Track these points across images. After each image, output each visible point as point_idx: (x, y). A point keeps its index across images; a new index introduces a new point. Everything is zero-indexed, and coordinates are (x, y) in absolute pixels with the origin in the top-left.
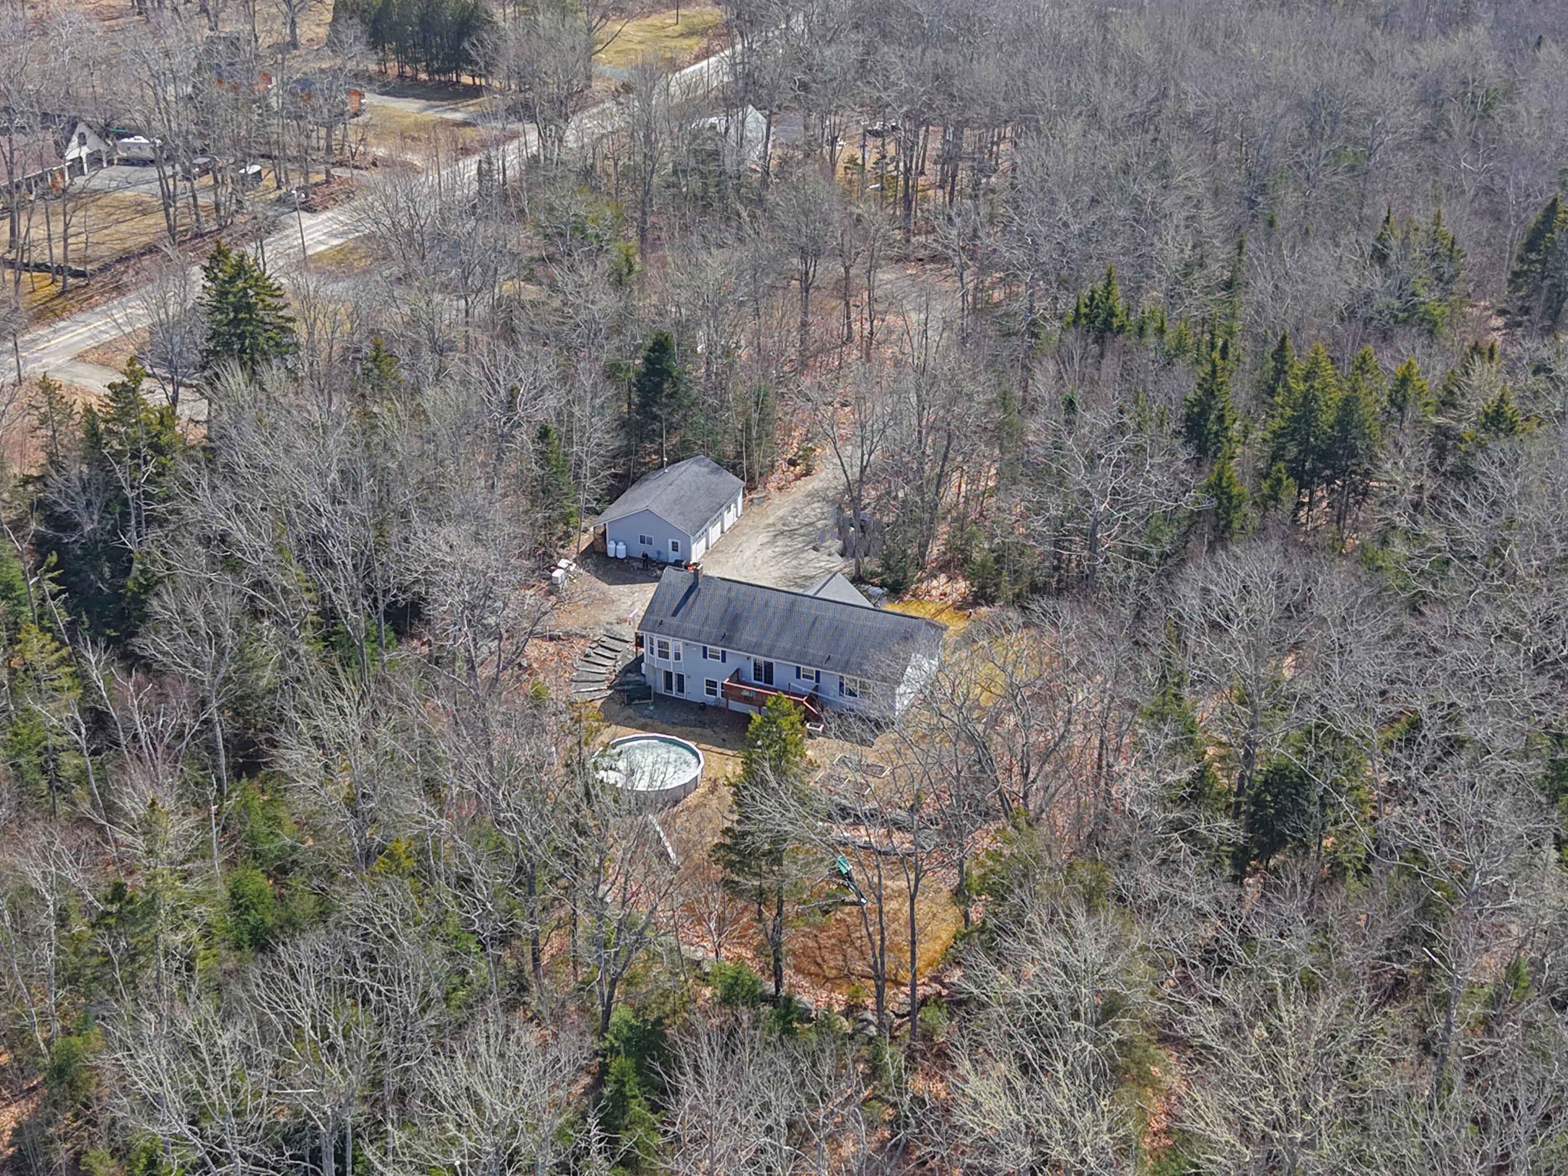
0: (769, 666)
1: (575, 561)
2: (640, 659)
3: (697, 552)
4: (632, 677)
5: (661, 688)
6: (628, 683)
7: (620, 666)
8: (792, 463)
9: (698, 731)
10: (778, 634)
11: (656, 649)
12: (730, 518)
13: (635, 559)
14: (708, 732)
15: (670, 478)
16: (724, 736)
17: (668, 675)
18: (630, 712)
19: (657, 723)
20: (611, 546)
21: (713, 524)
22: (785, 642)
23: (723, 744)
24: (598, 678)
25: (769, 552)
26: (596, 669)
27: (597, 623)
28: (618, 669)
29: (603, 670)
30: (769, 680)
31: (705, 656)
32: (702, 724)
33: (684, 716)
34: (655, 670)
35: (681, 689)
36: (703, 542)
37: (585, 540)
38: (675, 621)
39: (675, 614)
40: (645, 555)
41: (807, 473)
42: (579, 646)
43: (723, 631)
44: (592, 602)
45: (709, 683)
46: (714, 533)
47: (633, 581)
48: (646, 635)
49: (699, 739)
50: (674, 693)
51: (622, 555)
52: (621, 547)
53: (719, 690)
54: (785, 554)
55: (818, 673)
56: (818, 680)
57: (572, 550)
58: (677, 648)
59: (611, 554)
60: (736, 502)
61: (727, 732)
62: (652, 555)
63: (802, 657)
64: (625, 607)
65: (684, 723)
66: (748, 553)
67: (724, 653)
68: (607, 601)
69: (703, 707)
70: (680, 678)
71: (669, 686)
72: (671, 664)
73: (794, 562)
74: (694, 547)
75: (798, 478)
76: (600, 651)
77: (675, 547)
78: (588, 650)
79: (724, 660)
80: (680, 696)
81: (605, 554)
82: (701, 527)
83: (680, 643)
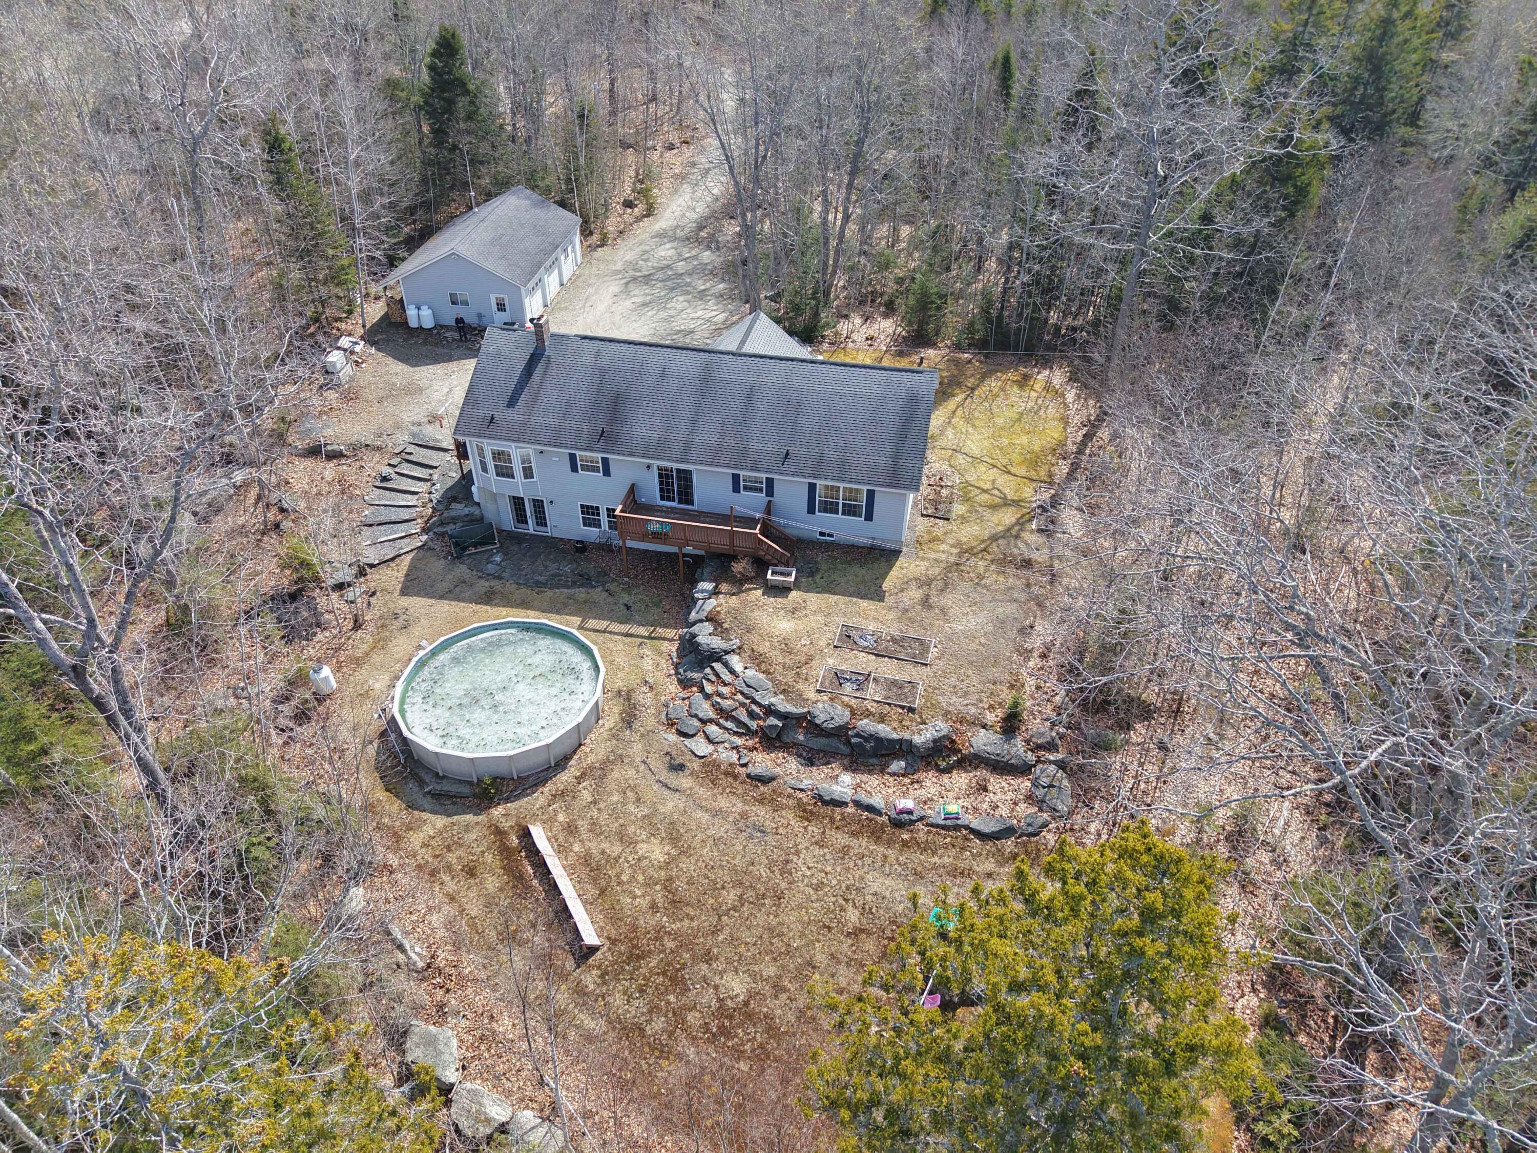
0: (685, 477)
1: (362, 338)
2: (467, 479)
3: (533, 307)
4: (459, 509)
5: (507, 520)
6: (454, 520)
7: (439, 489)
8: (629, 204)
9: (581, 593)
10: (694, 422)
11: (491, 464)
12: (568, 266)
13: (447, 328)
14: (597, 594)
15: (481, 216)
16: (626, 598)
17: (518, 503)
18: (462, 570)
19: (510, 587)
20: (411, 312)
21: (549, 270)
22: (707, 435)
23: (627, 614)
24: (405, 514)
25: (628, 304)
26: (401, 500)
27: (398, 426)
28: (436, 497)
29: (411, 500)
30: (686, 496)
31: (574, 469)
32: (584, 580)
33: (553, 567)
34: (494, 497)
35: (541, 520)
36: (539, 294)
37: (375, 311)
38: (514, 415)
39: (512, 402)
40: (459, 321)
41: (650, 212)
42: (376, 465)
43: (601, 424)
44: (392, 394)
45: (586, 509)
46: (552, 282)
47: (449, 359)
48: (472, 444)
49: (585, 609)
50: (531, 527)
51: (428, 323)
52: (426, 312)
53: (604, 519)
54: (645, 305)
55: (770, 482)
56: (770, 492)
57: (355, 325)
58: (526, 460)
59: (413, 324)
60: (573, 243)
61: (628, 589)
62: (470, 318)
63: (741, 456)
64: (437, 396)
65: (555, 582)
66: (601, 307)
67: (605, 461)
68: (413, 390)
69: (581, 548)
70: (538, 505)
71: (521, 517)
72: (519, 486)
73: (663, 314)
74: (527, 301)
75: (638, 219)
76: (406, 469)
77: (501, 307)
78: (386, 471)
79: (607, 473)
80: (541, 531)
81: (405, 324)
82: (533, 274)
83: (530, 450)
